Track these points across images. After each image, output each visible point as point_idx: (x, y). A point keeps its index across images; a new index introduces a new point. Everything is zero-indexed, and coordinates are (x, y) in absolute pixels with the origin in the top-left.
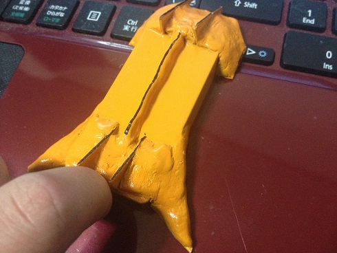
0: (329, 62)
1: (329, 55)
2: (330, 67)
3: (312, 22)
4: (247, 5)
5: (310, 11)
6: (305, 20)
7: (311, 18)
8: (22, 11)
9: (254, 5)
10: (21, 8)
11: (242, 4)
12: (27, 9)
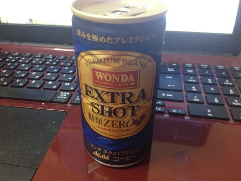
0: (209, 113)
1: (209, 111)
2: (211, 115)
4: (168, 95)
5: (196, 97)
6: (194, 100)
7: (197, 99)
8: (63, 98)
9: (171, 95)
10: (62, 97)
11: (166, 95)
12: (65, 98)
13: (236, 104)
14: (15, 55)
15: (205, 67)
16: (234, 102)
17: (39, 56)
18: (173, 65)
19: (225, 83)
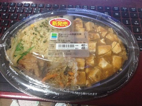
13: (139, 40)
14: (11, 5)
15: (125, 10)
16: (138, 38)
17: (27, 5)
18: (108, 8)
19: (135, 23)
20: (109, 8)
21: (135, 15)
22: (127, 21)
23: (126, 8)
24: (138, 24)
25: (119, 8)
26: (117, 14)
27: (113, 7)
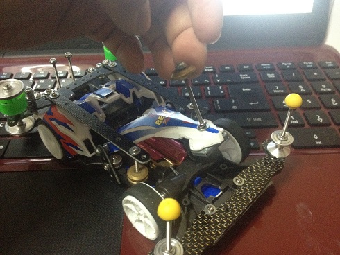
1: (316, 137)
2: (320, 143)
3: (296, 122)
4: (255, 120)
5: (292, 117)
6: (292, 121)
7: (295, 120)
9: (259, 119)
11: (252, 120)
15: (288, 67)
17: (43, 76)
18: (245, 67)
19: (322, 89)
20: (247, 67)
21: (316, 74)
22: (301, 87)
23: (290, 64)
24: (329, 90)
25: (271, 65)
26: (271, 76)
27: (259, 65)
